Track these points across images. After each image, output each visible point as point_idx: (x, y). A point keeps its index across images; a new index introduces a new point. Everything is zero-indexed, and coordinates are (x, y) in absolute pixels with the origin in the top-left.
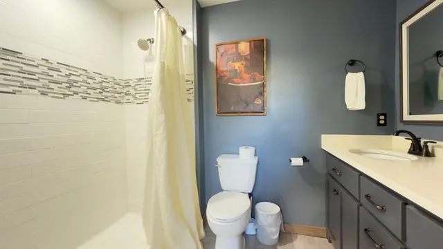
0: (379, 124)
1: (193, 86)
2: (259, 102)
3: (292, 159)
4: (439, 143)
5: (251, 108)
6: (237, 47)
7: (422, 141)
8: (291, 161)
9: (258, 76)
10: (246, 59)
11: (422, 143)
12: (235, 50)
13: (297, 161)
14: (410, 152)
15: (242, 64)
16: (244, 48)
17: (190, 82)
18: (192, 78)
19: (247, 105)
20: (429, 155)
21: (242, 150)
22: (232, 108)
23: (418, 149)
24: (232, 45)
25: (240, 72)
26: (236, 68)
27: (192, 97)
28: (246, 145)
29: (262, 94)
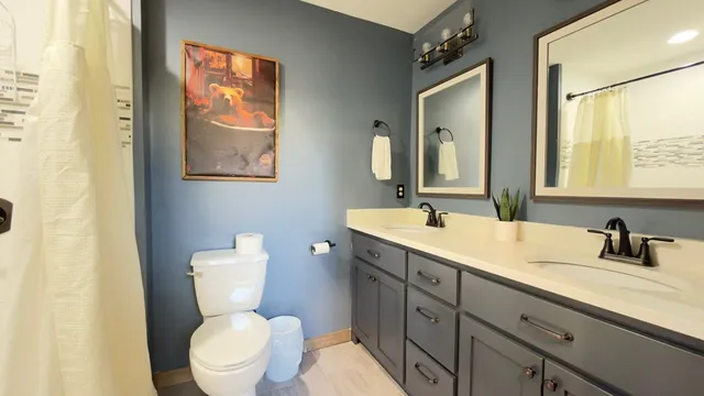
0: (399, 197)
1: (129, 114)
2: (267, 159)
3: (315, 246)
4: (450, 214)
5: (254, 169)
6: (228, 61)
7: (437, 212)
8: (313, 248)
9: (266, 119)
10: (245, 86)
11: (437, 216)
12: (225, 64)
13: (323, 248)
14: (427, 224)
15: (239, 93)
16: (241, 65)
17: (124, 105)
18: (128, 96)
19: (247, 163)
20: (442, 225)
21: (242, 241)
22: (218, 167)
23: (434, 221)
24: (221, 55)
25: (235, 105)
26: (228, 96)
27: (128, 136)
28: (250, 230)
29: (271, 147)
